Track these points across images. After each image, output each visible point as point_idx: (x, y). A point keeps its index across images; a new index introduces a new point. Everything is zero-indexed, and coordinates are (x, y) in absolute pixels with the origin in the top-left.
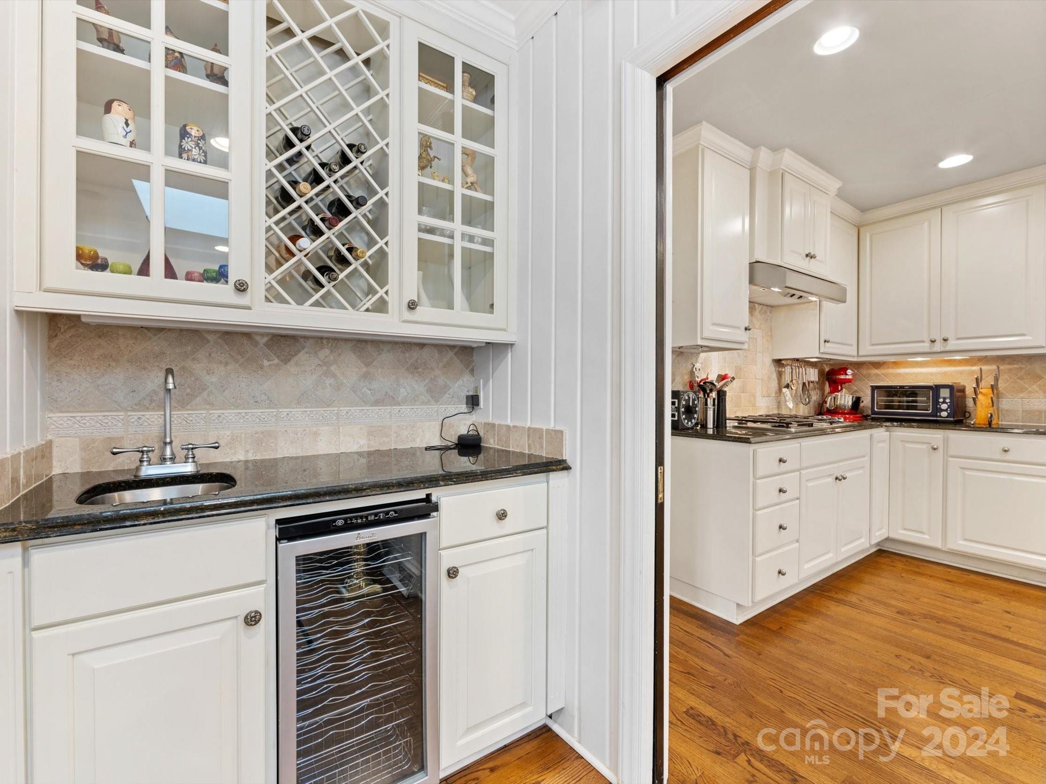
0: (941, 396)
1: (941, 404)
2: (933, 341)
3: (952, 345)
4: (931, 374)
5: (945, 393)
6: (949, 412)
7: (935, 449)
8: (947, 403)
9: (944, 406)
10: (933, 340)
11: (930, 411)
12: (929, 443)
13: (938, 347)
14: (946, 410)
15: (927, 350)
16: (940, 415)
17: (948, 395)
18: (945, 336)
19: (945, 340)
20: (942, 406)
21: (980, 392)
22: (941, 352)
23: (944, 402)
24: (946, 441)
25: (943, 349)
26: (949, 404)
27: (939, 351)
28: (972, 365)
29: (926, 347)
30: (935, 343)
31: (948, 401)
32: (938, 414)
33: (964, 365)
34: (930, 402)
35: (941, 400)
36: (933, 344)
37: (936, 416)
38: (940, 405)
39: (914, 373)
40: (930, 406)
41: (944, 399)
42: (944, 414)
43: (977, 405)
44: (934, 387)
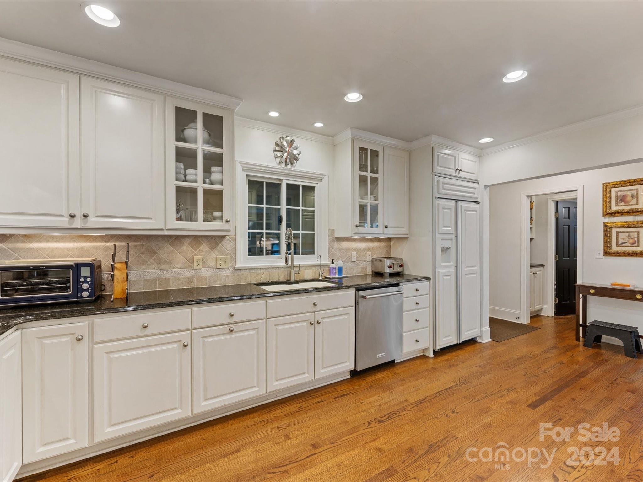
0: (82, 275)
1: (81, 283)
2: (73, 217)
3: (92, 221)
4: (68, 249)
5: (85, 272)
6: (90, 291)
7: (80, 340)
8: (87, 282)
9: (85, 286)
10: (72, 214)
11: (70, 293)
12: (73, 334)
13: (77, 223)
14: (87, 290)
15: (67, 225)
16: (81, 296)
17: (88, 274)
18: (84, 211)
19: (85, 216)
20: (83, 286)
21: (116, 268)
22: (81, 228)
23: (85, 282)
24: (91, 328)
25: (83, 226)
26: (90, 283)
27: (79, 227)
28: (106, 242)
29: (64, 222)
30: (75, 218)
31: (89, 279)
32: (79, 294)
33: (100, 241)
34: (70, 282)
35: (82, 280)
36: (73, 219)
37: (78, 297)
38: (81, 285)
39: (49, 248)
40: (70, 286)
41: (85, 278)
42: (85, 294)
43: (114, 281)
44: (74, 266)
